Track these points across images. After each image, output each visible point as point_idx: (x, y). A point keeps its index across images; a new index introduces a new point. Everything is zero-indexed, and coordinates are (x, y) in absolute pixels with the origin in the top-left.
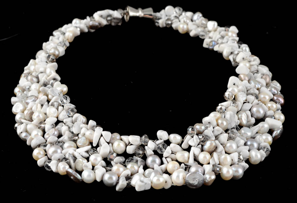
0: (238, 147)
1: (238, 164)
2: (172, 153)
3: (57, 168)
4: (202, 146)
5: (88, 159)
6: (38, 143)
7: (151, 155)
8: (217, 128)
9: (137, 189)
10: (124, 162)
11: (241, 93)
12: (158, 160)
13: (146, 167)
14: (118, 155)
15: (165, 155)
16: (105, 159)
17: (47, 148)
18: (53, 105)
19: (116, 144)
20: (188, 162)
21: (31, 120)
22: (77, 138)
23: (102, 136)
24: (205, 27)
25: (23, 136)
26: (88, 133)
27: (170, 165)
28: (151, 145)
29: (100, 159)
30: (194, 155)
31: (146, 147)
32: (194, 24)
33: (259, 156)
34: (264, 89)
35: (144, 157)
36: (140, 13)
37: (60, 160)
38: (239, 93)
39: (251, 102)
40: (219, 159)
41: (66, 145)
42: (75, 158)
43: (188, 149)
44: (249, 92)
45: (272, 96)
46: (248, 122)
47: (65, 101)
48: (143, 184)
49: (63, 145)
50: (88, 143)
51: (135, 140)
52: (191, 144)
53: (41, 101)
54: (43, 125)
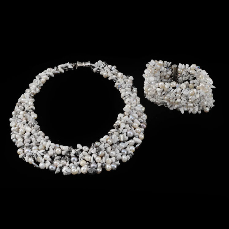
0: (116, 154)
1: (115, 163)
2: (83, 156)
3: (28, 160)
4: (98, 153)
5: (43, 156)
6: (21, 145)
7: (73, 157)
8: (106, 144)
9: (64, 174)
10: (60, 159)
11: (123, 123)
12: (76, 159)
13: (70, 162)
14: (58, 155)
15: (80, 157)
16: (51, 157)
17: (24, 148)
18: (29, 126)
19: (57, 150)
20: (90, 161)
21: (18, 132)
22: (39, 144)
23: (50, 145)
24: (117, 75)
25: (14, 140)
26: (44, 143)
27: (82, 162)
28: (73, 152)
29: (48, 157)
30: (93, 157)
31: (71, 152)
32: (112, 73)
33: (126, 159)
34: (136, 120)
35: (70, 157)
36: (83, 64)
37: (30, 156)
38: (121, 124)
39: (127, 128)
40: (106, 160)
41: (33, 148)
42: (37, 156)
43: (91, 155)
44: (127, 122)
45: (140, 124)
46: (124, 139)
47: (35, 124)
48: (67, 172)
49: (32, 147)
50: (43, 148)
51: (66, 148)
52: (92, 153)
53: (24, 123)
54: (23, 136)
